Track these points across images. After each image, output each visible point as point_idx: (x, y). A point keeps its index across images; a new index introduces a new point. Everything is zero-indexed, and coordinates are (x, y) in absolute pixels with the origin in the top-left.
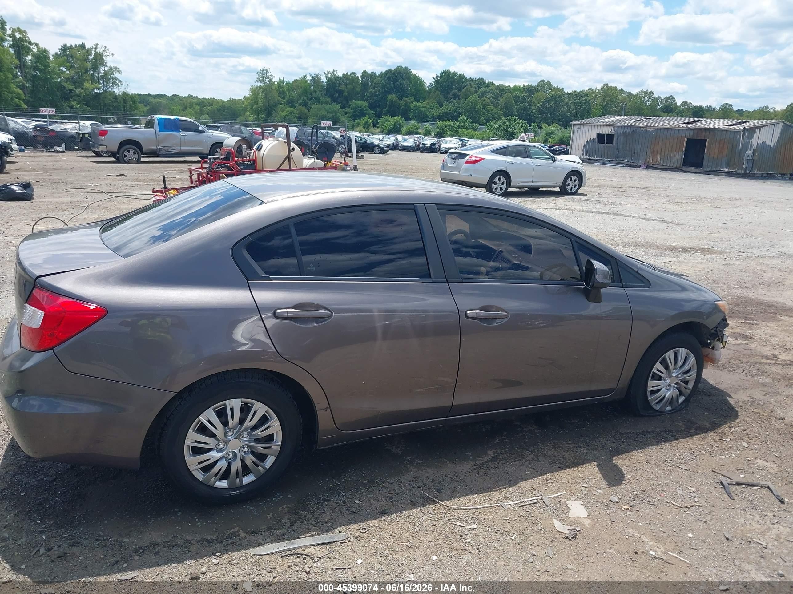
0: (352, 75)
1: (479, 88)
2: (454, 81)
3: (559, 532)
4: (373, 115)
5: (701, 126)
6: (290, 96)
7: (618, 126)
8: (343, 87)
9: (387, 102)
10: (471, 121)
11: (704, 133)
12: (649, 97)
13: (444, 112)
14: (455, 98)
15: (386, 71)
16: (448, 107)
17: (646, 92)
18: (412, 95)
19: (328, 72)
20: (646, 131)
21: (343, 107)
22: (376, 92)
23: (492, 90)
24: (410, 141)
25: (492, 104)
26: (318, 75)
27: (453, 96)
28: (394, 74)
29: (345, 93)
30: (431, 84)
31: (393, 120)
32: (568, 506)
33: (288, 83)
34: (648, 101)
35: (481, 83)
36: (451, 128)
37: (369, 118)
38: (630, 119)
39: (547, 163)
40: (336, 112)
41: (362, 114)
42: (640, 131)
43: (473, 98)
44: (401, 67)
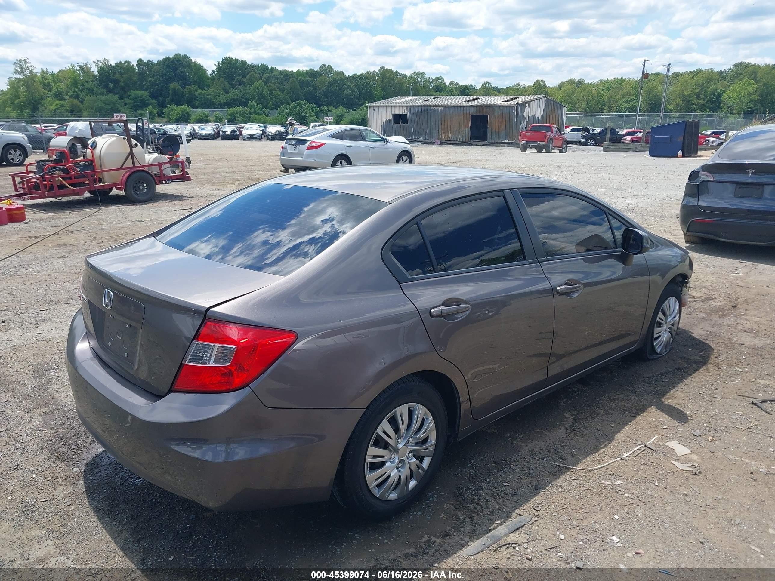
0: (127, 64)
1: (263, 74)
2: (237, 68)
3: (684, 470)
4: (156, 105)
5: (481, 103)
6: (57, 88)
7: (410, 106)
8: (117, 76)
9: (169, 91)
10: (261, 106)
11: (485, 109)
12: (422, 78)
13: (231, 99)
14: (240, 84)
15: (164, 59)
16: (235, 93)
17: (418, 74)
18: (195, 82)
19: (98, 61)
20: (436, 109)
21: (121, 98)
22: (155, 81)
23: (276, 76)
24: (208, 129)
25: (279, 90)
26: (86, 65)
27: (238, 83)
28: (173, 61)
29: (121, 83)
30: (213, 71)
31: (179, 109)
32: (670, 447)
33: (52, 74)
34: (421, 81)
35: (264, 69)
36: (242, 114)
37: (153, 108)
38: (420, 99)
39: (380, 145)
40: (114, 103)
41: (143, 104)
42: (430, 110)
43: (259, 83)
44: (180, 55)
